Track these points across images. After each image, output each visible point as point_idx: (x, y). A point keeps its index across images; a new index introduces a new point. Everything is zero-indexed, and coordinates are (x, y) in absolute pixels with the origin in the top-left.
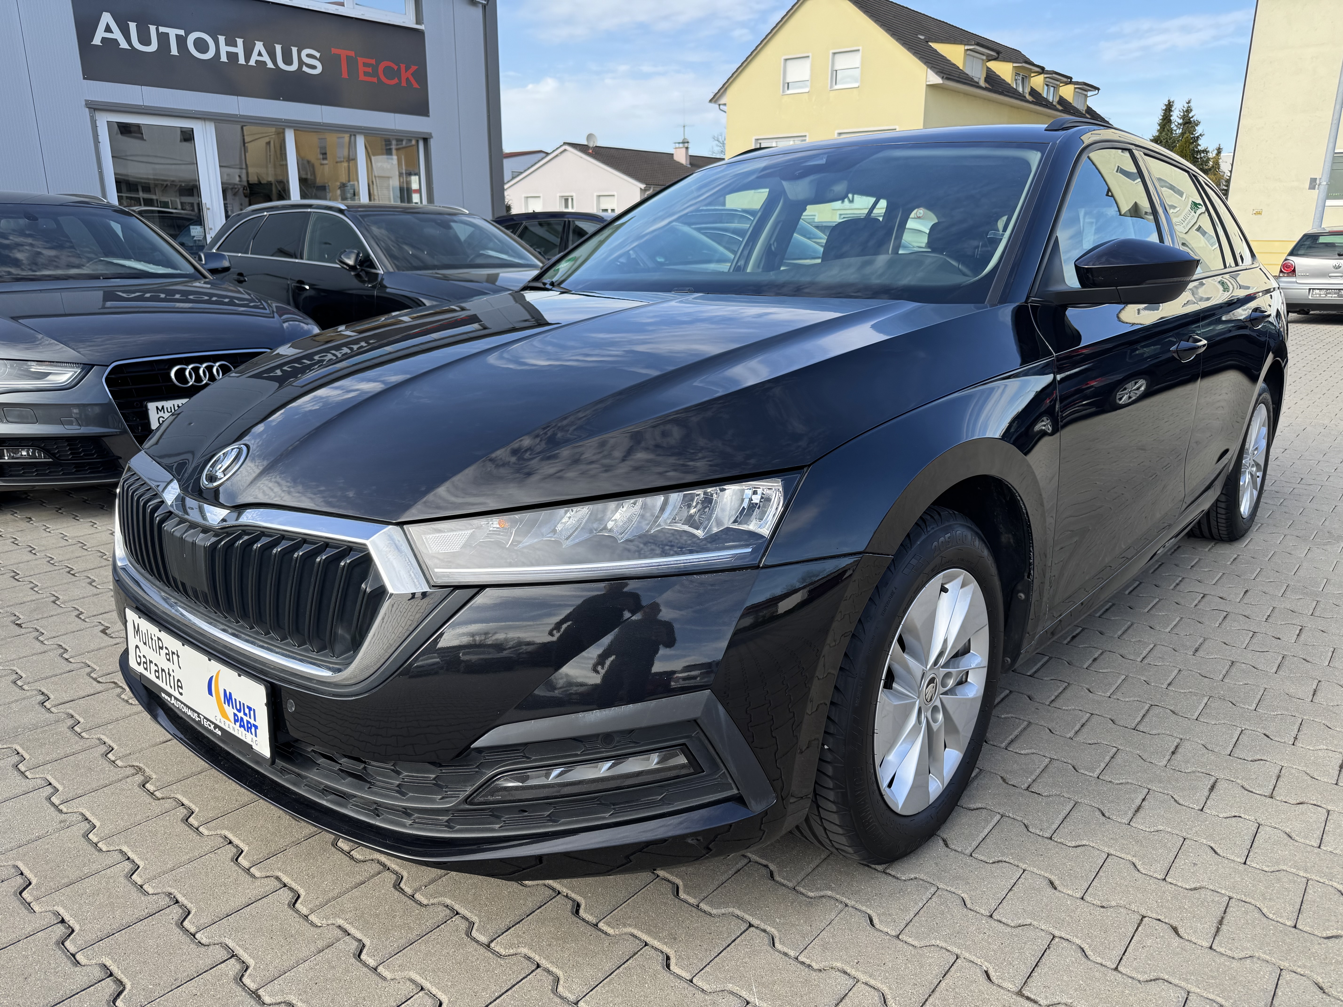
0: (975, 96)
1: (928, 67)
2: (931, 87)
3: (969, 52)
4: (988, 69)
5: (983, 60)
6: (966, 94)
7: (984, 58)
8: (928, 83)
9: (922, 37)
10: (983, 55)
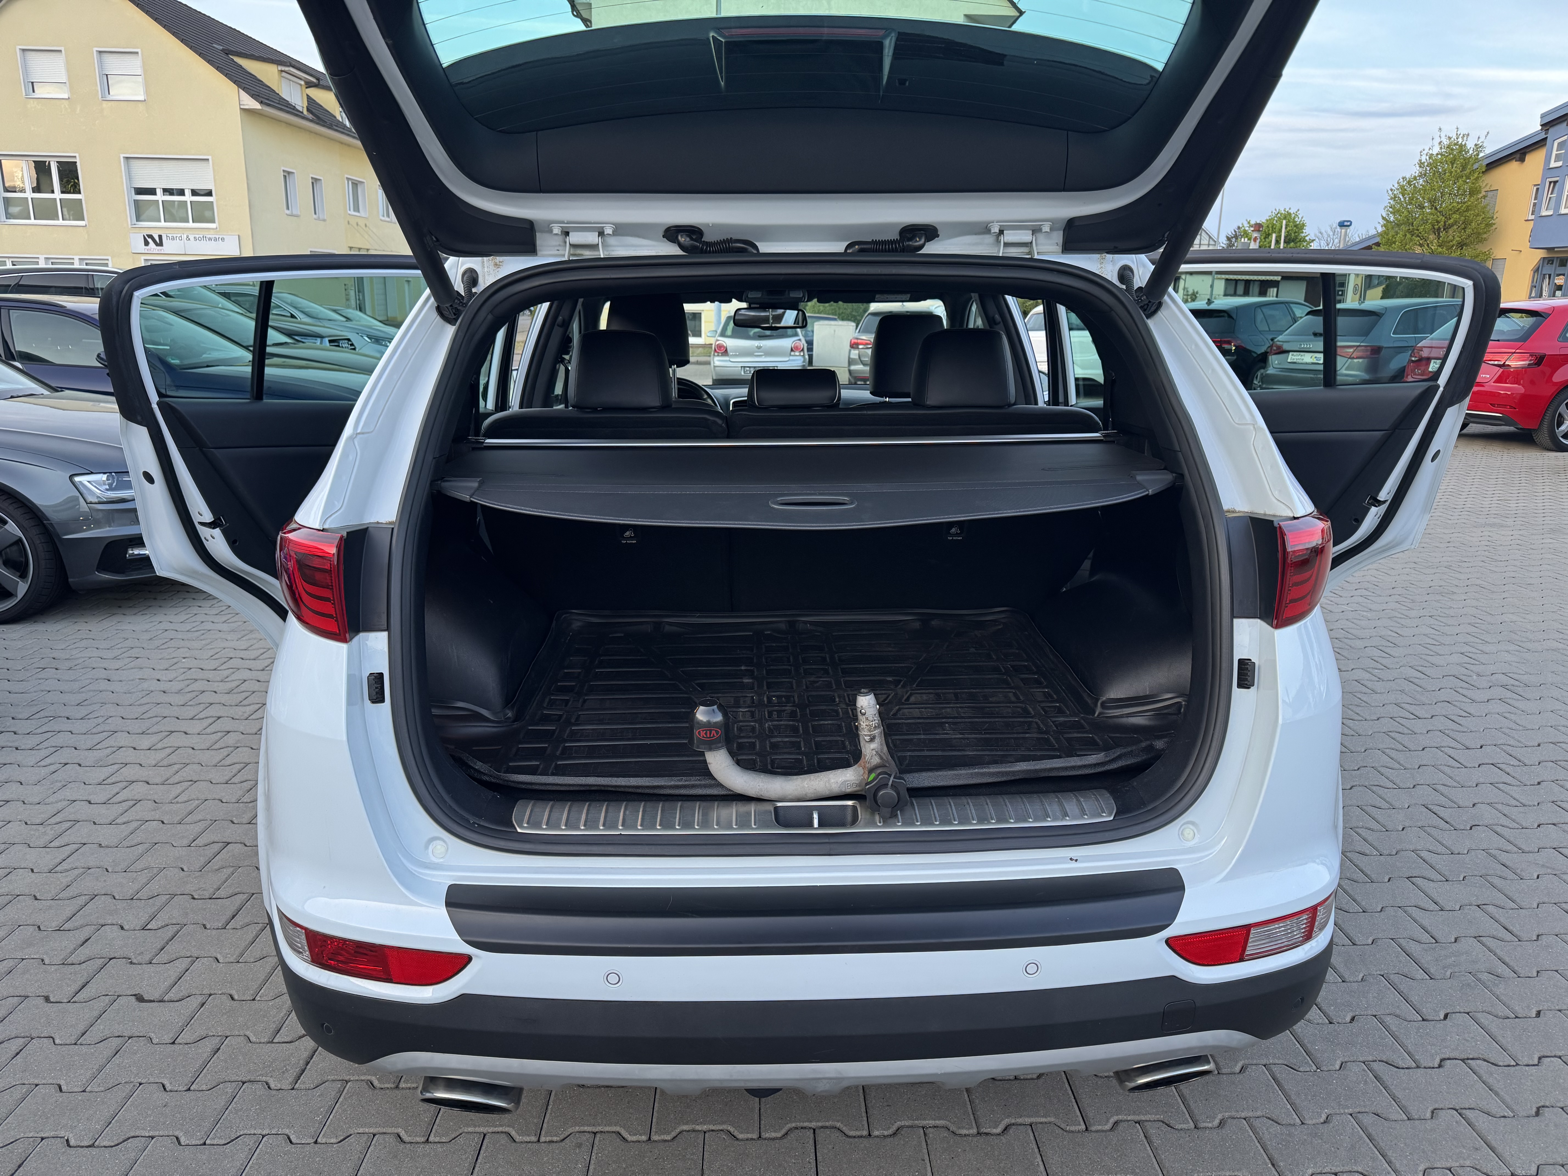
0: (300, 128)
1: (239, 86)
2: (247, 112)
3: (284, 74)
4: (309, 98)
5: (301, 85)
6: (289, 124)
7: (303, 83)
8: (242, 107)
9: (221, 48)
10: (301, 79)
